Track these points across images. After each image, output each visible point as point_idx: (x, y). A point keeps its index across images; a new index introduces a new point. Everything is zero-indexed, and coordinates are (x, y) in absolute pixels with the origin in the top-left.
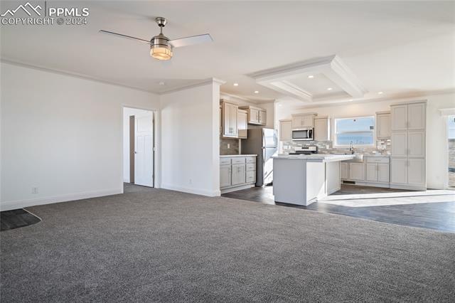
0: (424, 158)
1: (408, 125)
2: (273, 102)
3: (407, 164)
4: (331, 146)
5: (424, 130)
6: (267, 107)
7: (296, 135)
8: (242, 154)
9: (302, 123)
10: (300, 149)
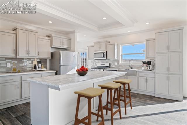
0: (181, 75)
1: (168, 48)
2: (74, 32)
3: (168, 79)
4: (118, 63)
5: (181, 52)
6: (71, 36)
7: (97, 55)
8: (51, 70)
9: (100, 48)
10: (100, 65)
